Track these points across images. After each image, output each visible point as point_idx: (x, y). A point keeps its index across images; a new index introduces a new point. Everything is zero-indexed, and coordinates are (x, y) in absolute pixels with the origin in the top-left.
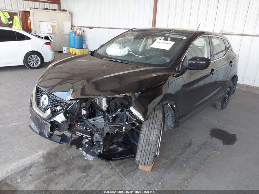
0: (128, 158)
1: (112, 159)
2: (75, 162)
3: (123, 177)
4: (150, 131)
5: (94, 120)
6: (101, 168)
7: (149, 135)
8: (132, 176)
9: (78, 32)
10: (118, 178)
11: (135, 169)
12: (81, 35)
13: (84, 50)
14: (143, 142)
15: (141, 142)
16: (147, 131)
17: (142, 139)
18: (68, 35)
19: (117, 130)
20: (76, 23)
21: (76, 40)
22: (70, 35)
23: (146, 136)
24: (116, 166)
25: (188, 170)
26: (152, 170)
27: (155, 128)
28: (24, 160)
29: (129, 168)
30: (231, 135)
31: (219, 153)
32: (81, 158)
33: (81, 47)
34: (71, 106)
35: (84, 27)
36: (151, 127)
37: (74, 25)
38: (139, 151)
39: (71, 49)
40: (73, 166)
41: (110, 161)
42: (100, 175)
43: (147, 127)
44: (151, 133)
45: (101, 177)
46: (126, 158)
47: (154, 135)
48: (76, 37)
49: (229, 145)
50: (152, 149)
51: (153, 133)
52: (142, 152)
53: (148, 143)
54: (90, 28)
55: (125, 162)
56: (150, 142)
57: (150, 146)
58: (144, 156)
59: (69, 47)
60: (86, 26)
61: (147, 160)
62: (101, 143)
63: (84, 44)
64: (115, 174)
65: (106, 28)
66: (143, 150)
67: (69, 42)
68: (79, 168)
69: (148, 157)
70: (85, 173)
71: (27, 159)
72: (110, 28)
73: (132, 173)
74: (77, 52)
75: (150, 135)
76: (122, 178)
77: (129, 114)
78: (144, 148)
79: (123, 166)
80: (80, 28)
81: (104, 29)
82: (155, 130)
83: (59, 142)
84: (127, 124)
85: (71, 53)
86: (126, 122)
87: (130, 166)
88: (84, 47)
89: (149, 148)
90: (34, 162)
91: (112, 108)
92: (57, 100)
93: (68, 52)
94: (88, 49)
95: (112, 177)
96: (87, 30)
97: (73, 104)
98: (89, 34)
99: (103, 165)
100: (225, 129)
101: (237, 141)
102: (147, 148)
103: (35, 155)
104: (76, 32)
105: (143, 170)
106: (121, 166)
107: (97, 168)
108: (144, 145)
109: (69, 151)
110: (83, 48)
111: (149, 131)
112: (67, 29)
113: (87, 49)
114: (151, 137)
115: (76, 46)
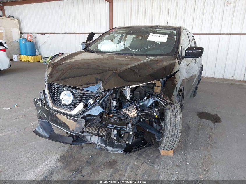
0: (146, 147)
1: (133, 150)
2: (96, 160)
3: (153, 165)
4: (175, 115)
5: (127, 110)
6: (126, 161)
7: (174, 119)
8: (160, 162)
9: (29, 38)
10: (148, 166)
11: (158, 156)
12: (33, 42)
13: (38, 57)
14: (170, 127)
15: (168, 126)
16: (172, 116)
17: (168, 124)
18: (17, 42)
19: (144, 118)
20: (24, 30)
21: (28, 47)
22: (19, 43)
23: (172, 121)
24: (139, 156)
25: (202, 148)
26: (174, 154)
27: (178, 112)
28: (38, 168)
29: (152, 156)
30: (213, 115)
31: (215, 131)
32: (101, 155)
33: (33, 54)
34: (105, 98)
35: (35, 33)
36: (174, 111)
37: (23, 31)
38: (166, 136)
39: (22, 56)
40: (97, 164)
41: (131, 153)
42: (129, 167)
43: (171, 112)
44: (176, 117)
45: (132, 168)
46: (144, 147)
47: (179, 118)
48: (28, 44)
49: (218, 123)
50: (178, 132)
51: (177, 117)
52: (170, 137)
53: (175, 126)
54: (42, 34)
55: (145, 151)
56: (176, 126)
57: (177, 129)
58: (171, 140)
59: (19, 54)
60: (38, 32)
61: (173, 143)
62: (131, 134)
63: (37, 51)
64: (143, 164)
65: (61, 33)
66: (171, 134)
67: (20, 49)
68: (104, 165)
69: (175, 140)
70: (114, 168)
71: (41, 166)
72: (66, 34)
73: (157, 160)
74: (30, 58)
75: (176, 119)
76: (151, 165)
77: (160, 100)
78: (171, 132)
79: (145, 155)
80: (31, 34)
81: (58, 34)
82: (179, 114)
83: (71, 143)
84: (156, 110)
85: (23, 60)
86: (155, 109)
87: (151, 154)
88: (37, 53)
89: (176, 131)
90: (52, 168)
91: (137, 97)
92: (85, 94)
93: (19, 60)
94: (42, 56)
95: (142, 166)
96: (39, 36)
97: (107, 95)
98: (41, 40)
99: (126, 158)
100: (206, 111)
101: (221, 119)
102: (174, 132)
103: (48, 161)
104: (26, 39)
105: (165, 155)
106: (144, 156)
107: (122, 161)
108: (171, 129)
109: (83, 150)
110: (36, 55)
111: (173, 116)
112: (16, 36)
113: (40, 56)
114: (176, 121)
115: (29, 53)
